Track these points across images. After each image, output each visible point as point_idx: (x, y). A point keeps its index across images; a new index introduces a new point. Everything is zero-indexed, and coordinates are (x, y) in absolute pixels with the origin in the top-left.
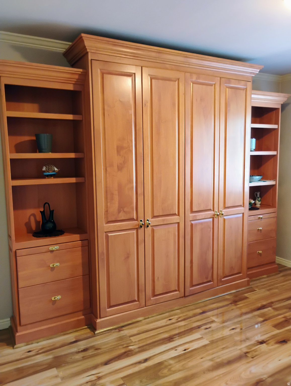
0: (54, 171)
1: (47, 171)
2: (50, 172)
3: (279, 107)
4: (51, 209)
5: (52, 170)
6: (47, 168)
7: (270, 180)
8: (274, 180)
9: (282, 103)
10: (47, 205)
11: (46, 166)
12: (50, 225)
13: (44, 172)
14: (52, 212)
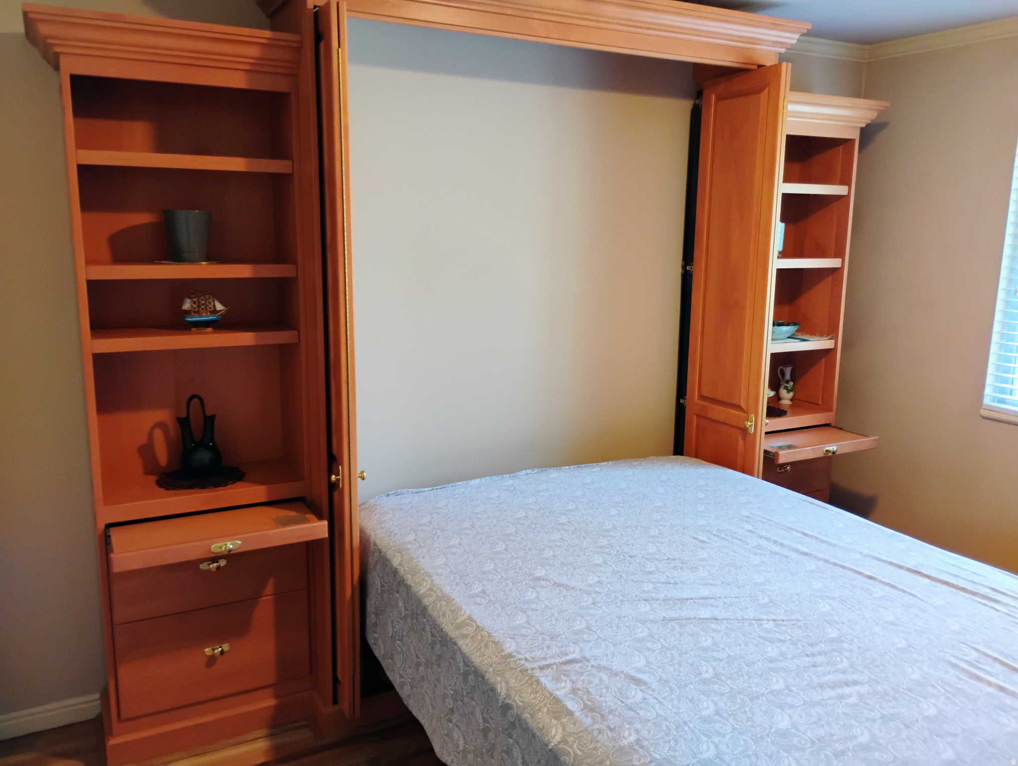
0: (215, 312)
1: (195, 312)
2: (204, 314)
3: (855, 135)
4: (208, 414)
5: (208, 309)
6: (194, 303)
7: (821, 335)
8: (830, 337)
9: (863, 125)
10: (196, 400)
11: (191, 299)
12: (203, 456)
13: (188, 312)
14: (210, 420)
